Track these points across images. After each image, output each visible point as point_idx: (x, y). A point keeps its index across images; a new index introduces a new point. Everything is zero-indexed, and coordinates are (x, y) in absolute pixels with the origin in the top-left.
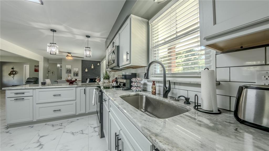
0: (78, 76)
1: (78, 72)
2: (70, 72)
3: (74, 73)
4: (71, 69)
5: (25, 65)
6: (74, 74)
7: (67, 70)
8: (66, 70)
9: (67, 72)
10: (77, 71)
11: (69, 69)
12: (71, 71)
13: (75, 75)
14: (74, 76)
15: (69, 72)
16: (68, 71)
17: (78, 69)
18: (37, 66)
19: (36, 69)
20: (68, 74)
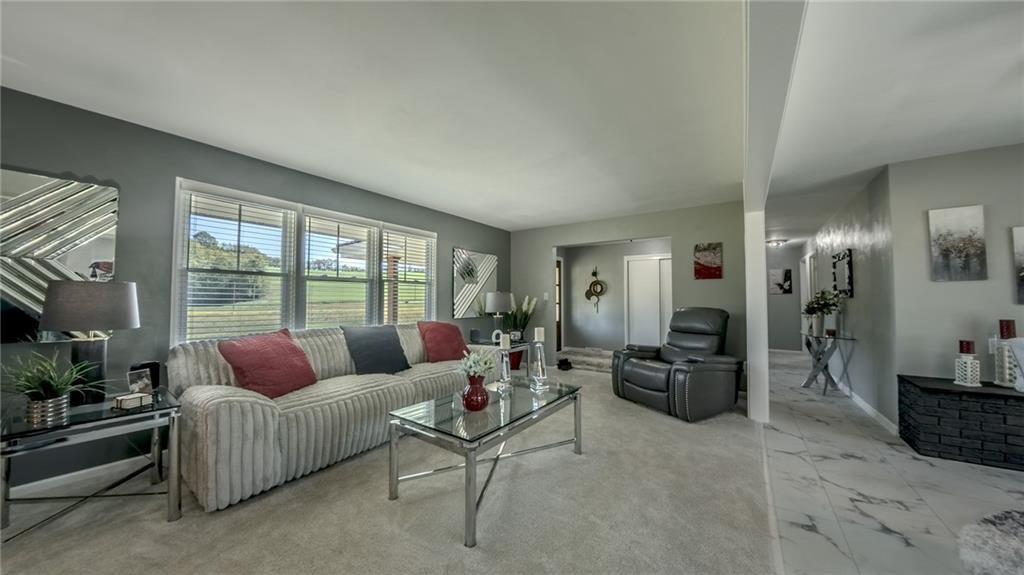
2: (974, 261)
4: (980, 233)
5: (626, 258)
6: (1018, 281)
7: (946, 254)
8: (936, 252)
9: (947, 266)
11: (969, 240)
12: (982, 255)
15: (966, 266)
16: (957, 262)
18: (705, 250)
19: (703, 265)
20: (950, 279)
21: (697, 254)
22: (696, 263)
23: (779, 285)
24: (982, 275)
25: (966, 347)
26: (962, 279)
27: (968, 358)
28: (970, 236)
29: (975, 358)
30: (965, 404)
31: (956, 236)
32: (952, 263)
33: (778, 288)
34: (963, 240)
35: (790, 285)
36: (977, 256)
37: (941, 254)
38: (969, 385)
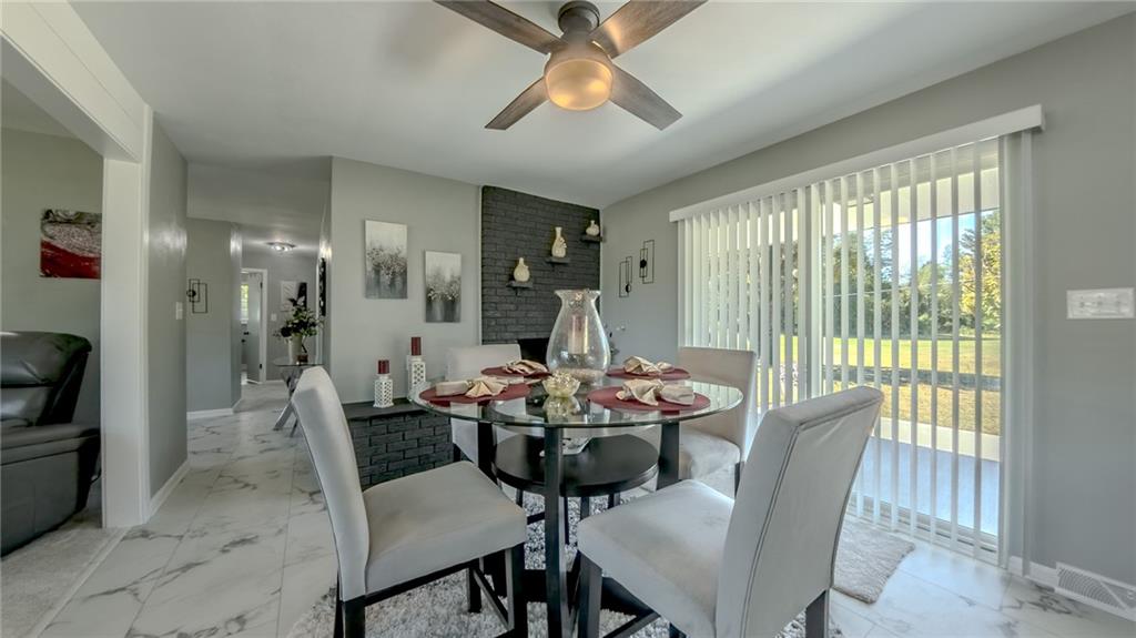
0: (458, 320)
1: (456, 281)
2: (399, 280)
3: (429, 290)
4: (403, 254)
6: (429, 302)
7: (377, 269)
8: (370, 266)
9: (378, 282)
10: (448, 278)
11: (394, 258)
12: (404, 273)
13: (438, 308)
14: (429, 318)
15: (392, 283)
16: (386, 279)
17: (458, 257)
18: (68, 222)
19: (64, 251)
20: (380, 297)
21: (50, 229)
22: (45, 245)
23: (292, 300)
24: (403, 295)
25: (383, 367)
26: (389, 297)
27: (384, 379)
28: (396, 255)
29: (390, 377)
30: (373, 429)
31: (386, 252)
32: (382, 280)
33: (291, 304)
34: (391, 256)
35: (305, 302)
36: (401, 274)
37: (374, 269)
38: (383, 406)
